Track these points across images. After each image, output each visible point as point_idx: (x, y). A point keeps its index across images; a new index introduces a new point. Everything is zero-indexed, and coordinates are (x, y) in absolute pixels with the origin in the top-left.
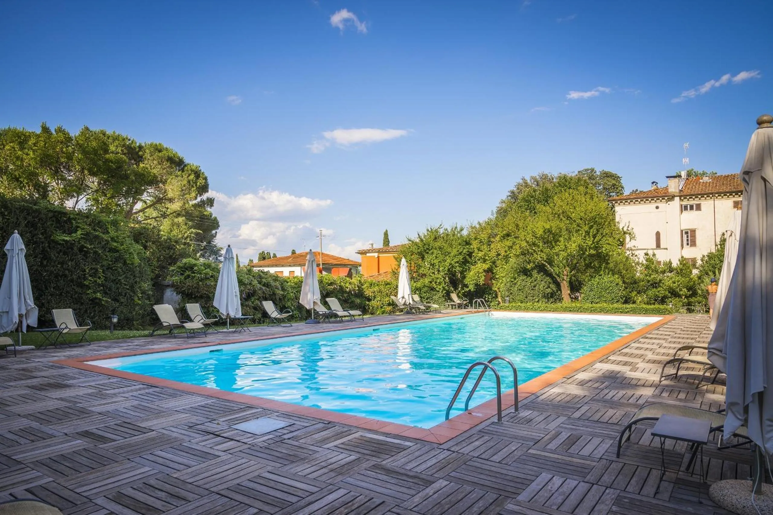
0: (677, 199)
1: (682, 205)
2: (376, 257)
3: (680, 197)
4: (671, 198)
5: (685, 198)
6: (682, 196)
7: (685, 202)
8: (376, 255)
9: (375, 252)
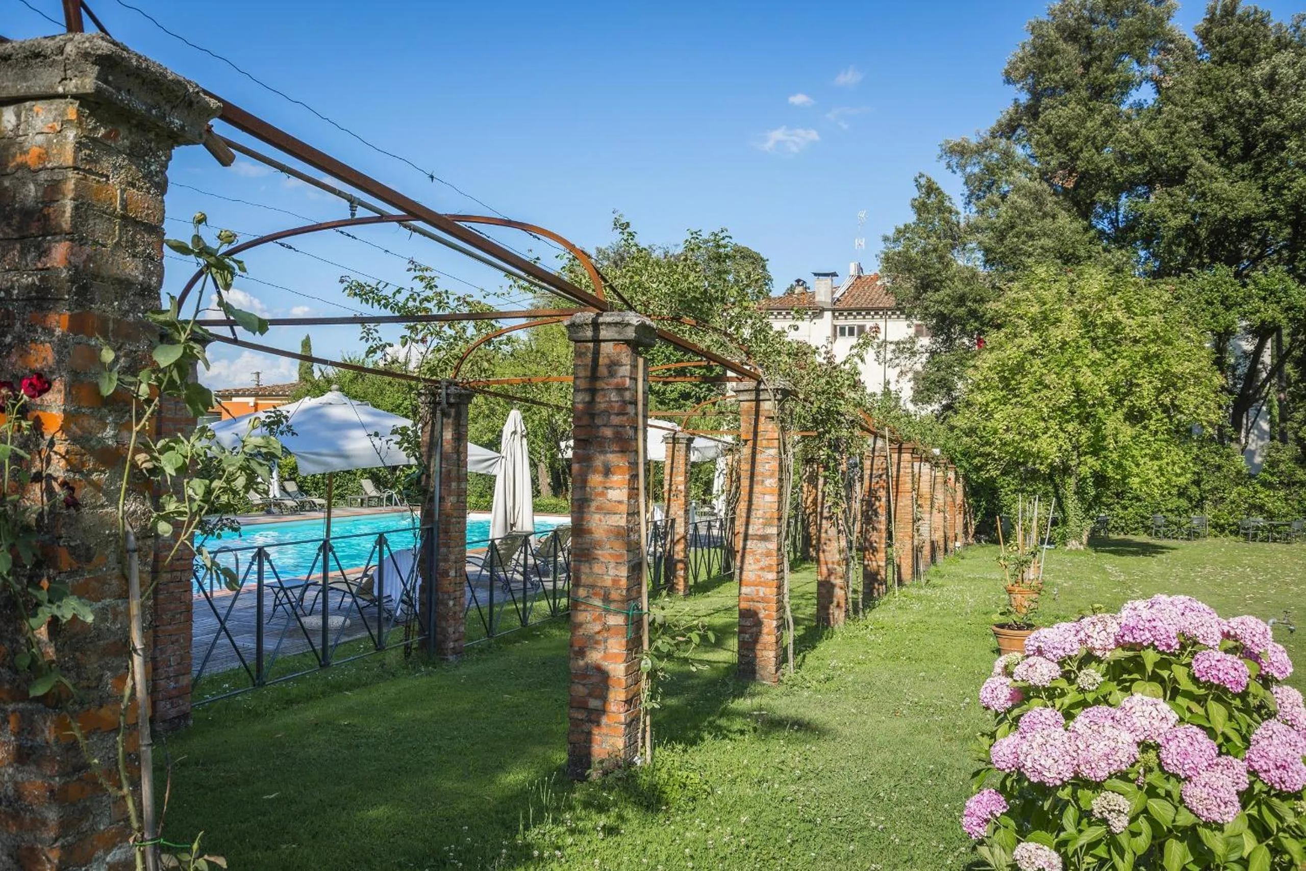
0: (828, 315)
1: (835, 326)
2: (252, 404)
3: (834, 311)
4: (818, 312)
5: (841, 314)
6: (837, 312)
7: (841, 322)
8: (251, 401)
9: (249, 396)
